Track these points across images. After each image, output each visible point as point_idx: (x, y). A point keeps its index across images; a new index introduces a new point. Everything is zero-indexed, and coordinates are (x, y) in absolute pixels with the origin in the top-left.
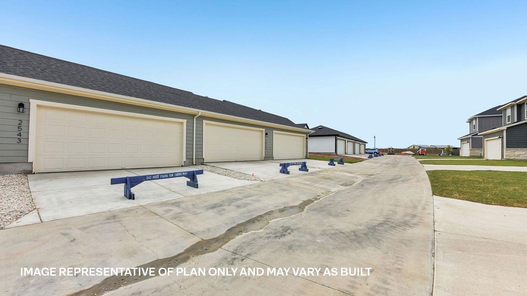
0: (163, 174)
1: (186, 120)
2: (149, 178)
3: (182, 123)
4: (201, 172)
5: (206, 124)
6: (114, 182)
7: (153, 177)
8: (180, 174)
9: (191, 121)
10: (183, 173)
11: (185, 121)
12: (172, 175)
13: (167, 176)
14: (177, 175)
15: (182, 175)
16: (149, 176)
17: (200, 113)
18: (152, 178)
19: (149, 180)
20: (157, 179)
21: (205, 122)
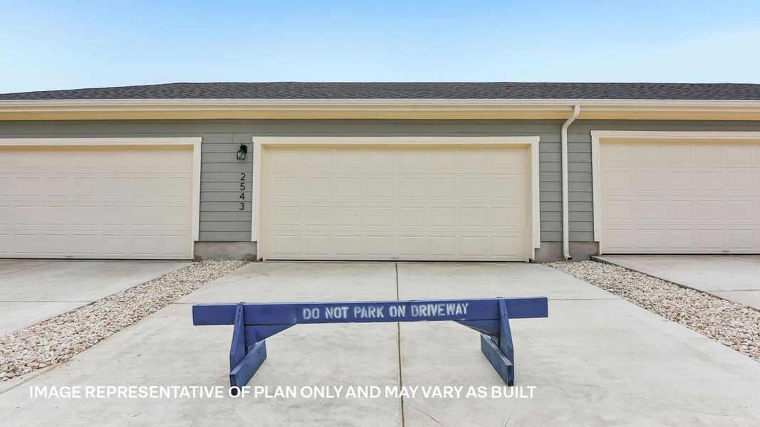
0: (366, 305)
1: (538, 137)
2: (312, 314)
3: (527, 147)
4: (537, 308)
5: (602, 141)
6: (204, 315)
7: (328, 313)
8: (434, 310)
9: (555, 138)
10: (450, 308)
11: (534, 141)
12: (402, 311)
13: (380, 313)
14: (422, 311)
15: (442, 312)
16: (311, 306)
17: (577, 109)
18: (322, 313)
19: (312, 321)
20: (342, 320)
21: (596, 135)
